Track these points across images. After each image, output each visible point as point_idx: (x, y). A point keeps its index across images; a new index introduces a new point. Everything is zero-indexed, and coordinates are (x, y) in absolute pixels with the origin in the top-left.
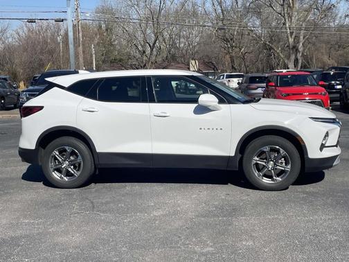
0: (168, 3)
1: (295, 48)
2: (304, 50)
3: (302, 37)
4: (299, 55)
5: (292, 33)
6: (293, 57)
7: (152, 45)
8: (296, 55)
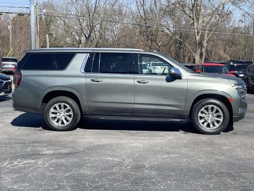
0: (102, 3)
1: (200, 44)
2: (207, 46)
3: (206, 36)
4: (204, 50)
5: (198, 33)
6: (199, 51)
7: (87, 36)
8: (201, 50)
